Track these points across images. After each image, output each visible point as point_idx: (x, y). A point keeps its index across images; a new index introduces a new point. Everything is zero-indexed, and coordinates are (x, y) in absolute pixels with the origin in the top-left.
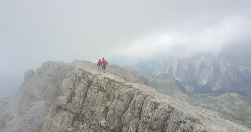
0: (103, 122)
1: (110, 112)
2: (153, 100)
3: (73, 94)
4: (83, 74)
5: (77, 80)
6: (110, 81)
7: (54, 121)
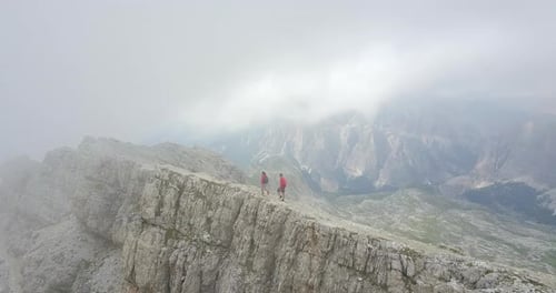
0: (206, 237)
1: (214, 224)
2: (269, 203)
3: (161, 204)
4: (170, 176)
5: (164, 185)
6: (210, 184)
7: (140, 241)
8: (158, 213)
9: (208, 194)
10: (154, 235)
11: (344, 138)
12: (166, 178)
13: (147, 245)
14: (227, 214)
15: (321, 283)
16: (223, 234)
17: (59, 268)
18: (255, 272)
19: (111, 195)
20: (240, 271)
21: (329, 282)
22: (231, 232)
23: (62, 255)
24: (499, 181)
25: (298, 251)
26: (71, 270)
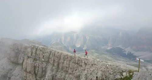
0: (43, 60)
1: (45, 57)
2: (57, 51)
3: (32, 53)
4: (34, 47)
5: (32, 48)
6: (43, 48)
7: (28, 62)
8: (31, 55)
9: (43, 50)
10: (31, 60)
11: (75, 37)
12: (33, 47)
13: (29, 62)
14: (48, 54)
15: (69, 66)
16: (47, 59)
17: (3, 71)
18: (55, 66)
19: (17, 52)
20: (51, 66)
21: (71, 66)
22: (49, 58)
23: (4, 68)
24: (114, 47)
25: (64, 60)
26: (7, 71)
